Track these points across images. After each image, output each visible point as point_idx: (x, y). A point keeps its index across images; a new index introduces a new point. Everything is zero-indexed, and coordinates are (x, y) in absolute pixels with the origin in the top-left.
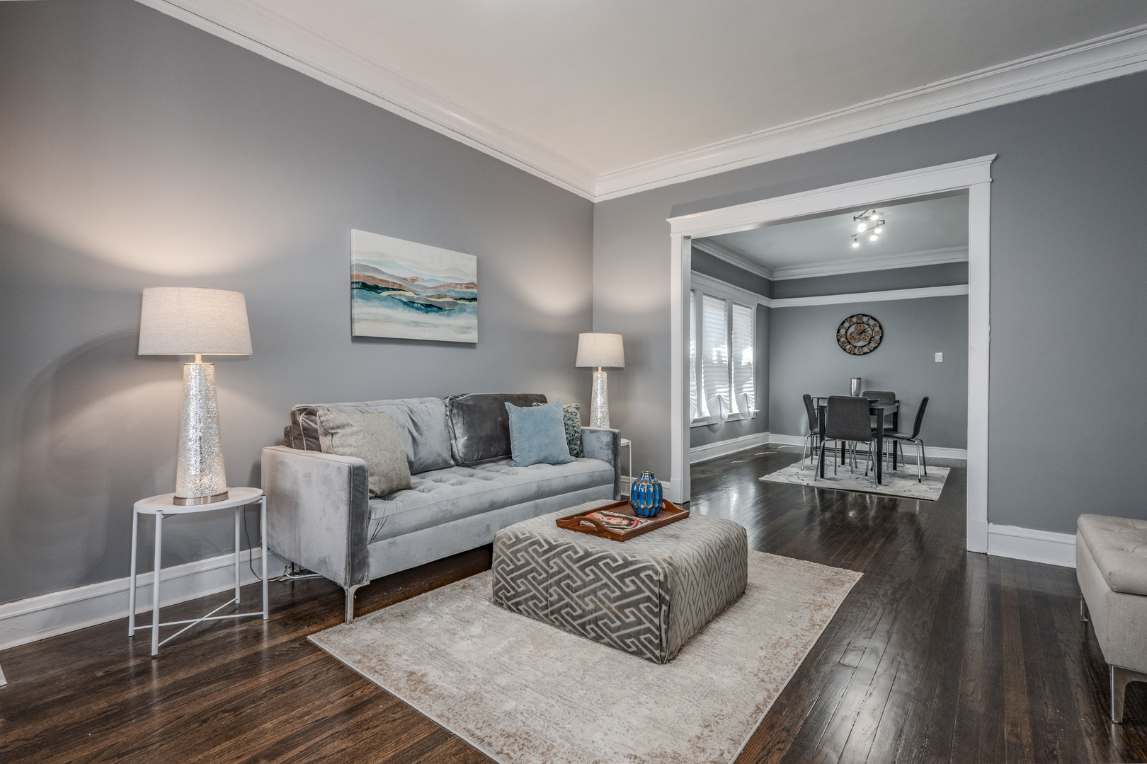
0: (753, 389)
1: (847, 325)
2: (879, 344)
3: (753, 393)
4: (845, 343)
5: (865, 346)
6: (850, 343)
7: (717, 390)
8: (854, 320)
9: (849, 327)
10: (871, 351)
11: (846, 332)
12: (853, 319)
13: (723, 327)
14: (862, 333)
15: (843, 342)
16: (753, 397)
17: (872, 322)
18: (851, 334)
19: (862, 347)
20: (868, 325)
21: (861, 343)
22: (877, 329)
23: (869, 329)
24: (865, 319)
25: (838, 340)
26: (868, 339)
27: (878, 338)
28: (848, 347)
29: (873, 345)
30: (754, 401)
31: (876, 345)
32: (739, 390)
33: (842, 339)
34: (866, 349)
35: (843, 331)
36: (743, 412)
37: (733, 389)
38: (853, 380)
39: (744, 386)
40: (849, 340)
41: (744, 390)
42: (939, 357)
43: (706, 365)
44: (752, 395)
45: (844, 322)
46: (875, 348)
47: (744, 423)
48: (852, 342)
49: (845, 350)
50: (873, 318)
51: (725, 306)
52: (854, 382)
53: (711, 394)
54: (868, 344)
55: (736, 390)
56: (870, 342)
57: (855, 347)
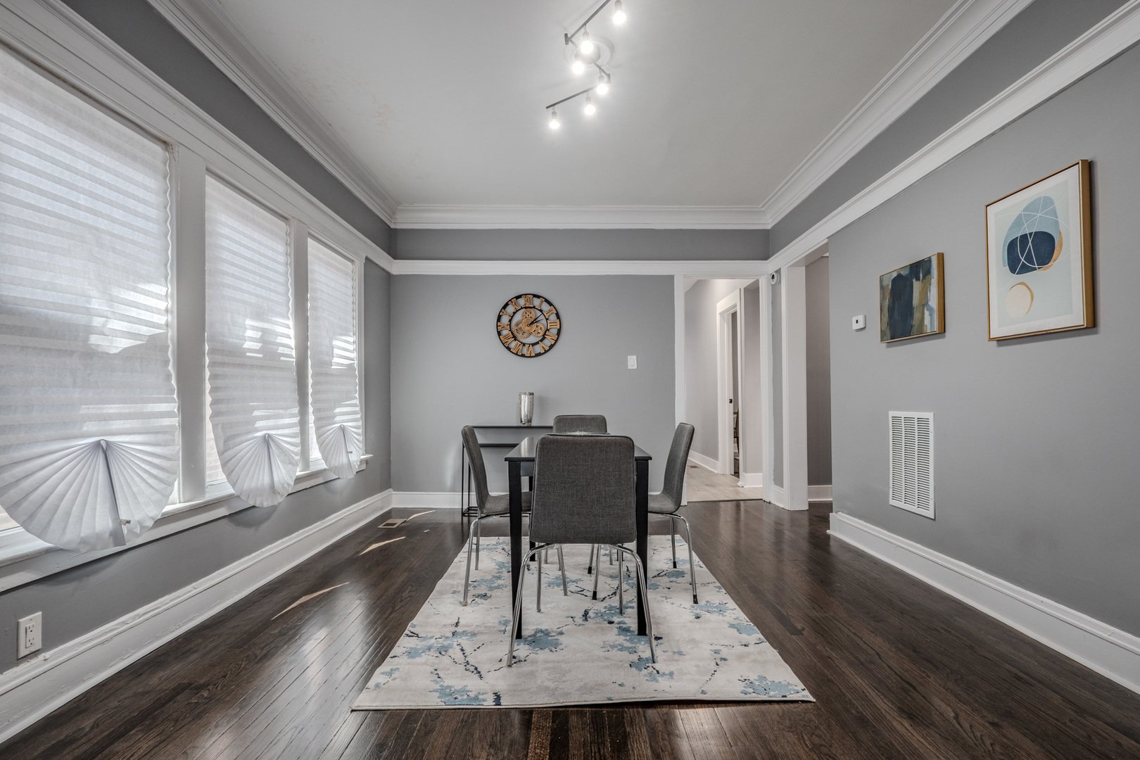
0: (359, 416)
1: (510, 309)
2: (556, 341)
3: (360, 423)
4: (509, 338)
5: (537, 343)
6: (515, 338)
7: (259, 424)
8: (522, 302)
9: (514, 313)
10: (546, 352)
11: (510, 321)
12: (519, 300)
13: (282, 279)
14: (532, 323)
15: (506, 337)
16: (360, 431)
17: (545, 307)
18: (517, 325)
19: (533, 345)
20: (541, 311)
21: (532, 339)
22: (553, 317)
23: (542, 317)
24: (537, 302)
25: (499, 333)
26: (542, 333)
27: (554, 331)
28: (513, 345)
29: (548, 342)
30: (361, 438)
31: (553, 342)
32: (322, 422)
33: (505, 332)
34: (538, 349)
35: (505, 319)
36: (335, 463)
37: (311, 418)
38: (523, 396)
39: (337, 410)
40: (515, 333)
41: (337, 419)
42: (632, 362)
43: (219, 358)
44: (357, 428)
45: (506, 305)
46: (551, 347)
47: (339, 484)
48: (519, 336)
49: (509, 349)
50: (547, 301)
51: (288, 234)
52: (525, 400)
53: (234, 436)
54: (541, 340)
55: (317, 420)
56: (544, 338)
57: (524, 345)
